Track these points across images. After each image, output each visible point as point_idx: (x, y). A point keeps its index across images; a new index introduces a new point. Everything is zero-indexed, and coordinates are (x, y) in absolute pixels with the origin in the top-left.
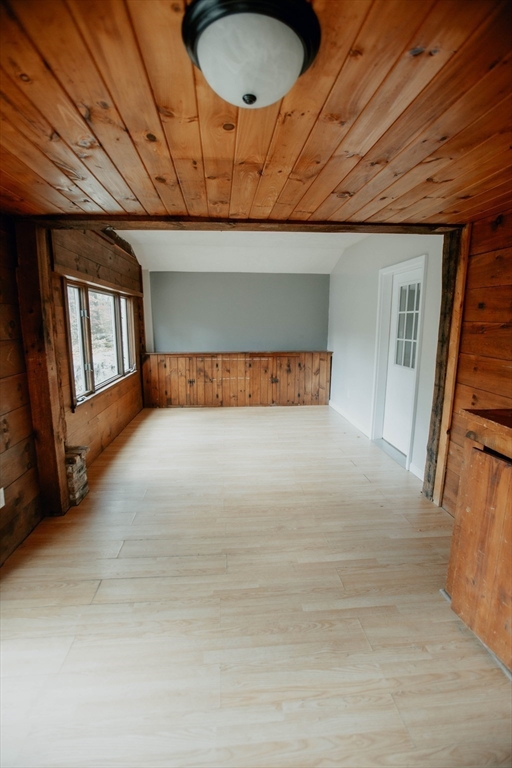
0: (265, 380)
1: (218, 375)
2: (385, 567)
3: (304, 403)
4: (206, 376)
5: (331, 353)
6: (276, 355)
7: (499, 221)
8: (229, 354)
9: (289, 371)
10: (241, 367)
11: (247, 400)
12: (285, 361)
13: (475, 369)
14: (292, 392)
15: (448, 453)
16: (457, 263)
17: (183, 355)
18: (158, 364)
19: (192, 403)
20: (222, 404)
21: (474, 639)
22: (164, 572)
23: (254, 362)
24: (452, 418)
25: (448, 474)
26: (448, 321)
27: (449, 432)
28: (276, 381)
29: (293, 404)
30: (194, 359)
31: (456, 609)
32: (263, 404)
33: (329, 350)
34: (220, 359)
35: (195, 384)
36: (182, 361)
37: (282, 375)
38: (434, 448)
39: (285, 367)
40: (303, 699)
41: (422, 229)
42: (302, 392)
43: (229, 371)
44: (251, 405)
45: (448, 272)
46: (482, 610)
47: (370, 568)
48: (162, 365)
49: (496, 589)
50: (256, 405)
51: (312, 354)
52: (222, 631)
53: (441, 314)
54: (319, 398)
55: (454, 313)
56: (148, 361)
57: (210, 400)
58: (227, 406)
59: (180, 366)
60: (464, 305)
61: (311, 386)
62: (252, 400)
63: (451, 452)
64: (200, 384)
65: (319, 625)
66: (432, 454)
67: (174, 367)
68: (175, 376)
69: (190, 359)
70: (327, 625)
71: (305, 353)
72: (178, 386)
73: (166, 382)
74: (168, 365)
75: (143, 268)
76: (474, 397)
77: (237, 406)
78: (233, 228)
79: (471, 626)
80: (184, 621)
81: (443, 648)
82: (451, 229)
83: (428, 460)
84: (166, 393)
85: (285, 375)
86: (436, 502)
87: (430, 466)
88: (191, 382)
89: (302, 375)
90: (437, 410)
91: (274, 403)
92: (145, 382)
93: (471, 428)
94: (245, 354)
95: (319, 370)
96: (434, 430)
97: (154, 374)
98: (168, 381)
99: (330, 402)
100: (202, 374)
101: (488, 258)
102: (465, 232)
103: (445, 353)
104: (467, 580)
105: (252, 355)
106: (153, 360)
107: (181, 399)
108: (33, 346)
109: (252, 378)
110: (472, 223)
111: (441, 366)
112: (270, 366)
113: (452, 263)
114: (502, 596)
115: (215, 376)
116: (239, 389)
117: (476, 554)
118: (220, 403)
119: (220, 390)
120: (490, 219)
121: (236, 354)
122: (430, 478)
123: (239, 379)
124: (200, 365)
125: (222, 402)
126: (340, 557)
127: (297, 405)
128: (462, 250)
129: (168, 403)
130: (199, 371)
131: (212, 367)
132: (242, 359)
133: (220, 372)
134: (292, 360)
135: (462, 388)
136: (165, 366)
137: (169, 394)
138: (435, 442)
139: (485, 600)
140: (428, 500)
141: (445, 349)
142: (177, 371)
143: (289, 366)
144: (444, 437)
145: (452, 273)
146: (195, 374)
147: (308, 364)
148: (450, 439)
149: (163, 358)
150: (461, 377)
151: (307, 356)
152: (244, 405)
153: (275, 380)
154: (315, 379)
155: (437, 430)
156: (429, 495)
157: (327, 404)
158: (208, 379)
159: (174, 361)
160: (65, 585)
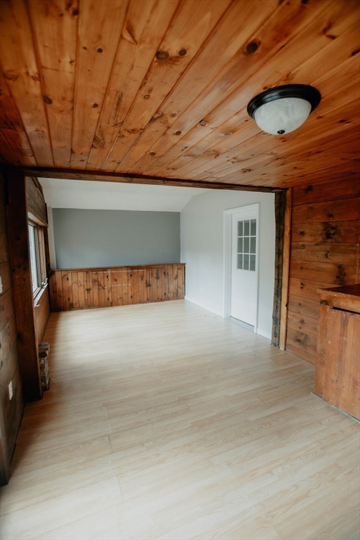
0: (142, 285)
1: (108, 283)
2: (277, 387)
3: (168, 299)
4: (99, 285)
5: (185, 264)
6: (149, 267)
7: (309, 188)
8: (116, 268)
9: (158, 278)
10: (125, 277)
11: (130, 300)
12: (155, 271)
13: (301, 268)
14: (160, 292)
15: (287, 318)
16: (285, 209)
17: (81, 270)
18: (62, 278)
19: (90, 305)
20: (112, 305)
21: (339, 413)
22: (150, 420)
23: (134, 273)
24: (288, 297)
25: (288, 331)
26: (281, 242)
27: (287, 306)
28: (150, 285)
29: (162, 300)
30: (90, 273)
31: (326, 400)
32: (141, 302)
33: (182, 262)
34: (109, 272)
35: (91, 292)
36: (81, 275)
37: (153, 281)
38: (278, 316)
39: (155, 275)
40: (281, 465)
41: (267, 189)
42: (167, 292)
43: (116, 280)
44: (133, 303)
45: (280, 214)
46: (344, 395)
47: (270, 390)
48: (65, 278)
49: (351, 381)
50: (137, 303)
51: (172, 265)
52: (213, 444)
53: (276, 238)
54: (178, 295)
55: (285, 237)
56: (53, 276)
57: (103, 302)
58: (115, 306)
59: (80, 279)
60: (291, 233)
61: (172, 287)
62: (133, 300)
63: (289, 317)
64: (95, 291)
65: (264, 426)
66: (276, 320)
67: (75, 279)
68: (76, 287)
69: (87, 272)
70: (268, 425)
71: (168, 265)
72: (78, 294)
73: (69, 291)
74: (70, 278)
75: (48, 206)
76: (302, 284)
77: (123, 305)
78: (164, 184)
79: (337, 406)
80: (185, 445)
81: (329, 421)
82: (281, 190)
83: (273, 324)
84: (69, 299)
85: (155, 280)
86: (282, 348)
87: (276, 328)
88: (88, 290)
89: (166, 280)
90: (278, 293)
91: (148, 301)
92: (51, 293)
93: (323, 298)
94: (127, 267)
95: (177, 276)
96: (277, 306)
97: (59, 285)
98: (70, 290)
99: (186, 297)
100: (96, 283)
101: (305, 208)
102: (289, 192)
103: (281, 260)
104: (333, 381)
105: (132, 268)
106: (58, 275)
107: (81, 303)
108: (19, 266)
109: (133, 284)
110: (292, 188)
111: (279, 268)
112: (145, 275)
113: (282, 209)
114: (355, 383)
115: (106, 284)
116: (124, 292)
117: (337, 366)
118: (111, 304)
119: (110, 294)
120: (303, 187)
121: (121, 268)
122: (276, 334)
123: (124, 286)
124: (95, 277)
125: (112, 303)
126: (250, 388)
127: (164, 301)
128: (288, 202)
129: (71, 307)
130: (94, 281)
131: (104, 278)
132: (125, 271)
133: (110, 281)
134: (160, 270)
135: (292, 280)
136: (68, 279)
137: (71, 300)
138: (278, 313)
139: (345, 389)
140: (277, 348)
141: (281, 258)
142: (77, 282)
143: (157, 274)
144: (284, 309)
145: (282, 215)
146: (91, 284)
147: (170, 272)
148: (287, 310)
149: (66, 273)
150: (291, 273)
151: (169, 267)
152: (128, 303)
153: (148, 285)
154: (175, 282)
155: (279, 305)
156: (276, 345)
157: (183, 298)
158: (101, 287)
159: (75, 275)
160: (82, 446)
